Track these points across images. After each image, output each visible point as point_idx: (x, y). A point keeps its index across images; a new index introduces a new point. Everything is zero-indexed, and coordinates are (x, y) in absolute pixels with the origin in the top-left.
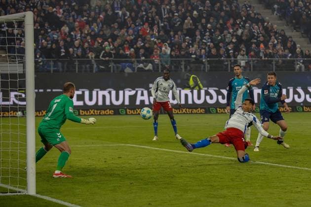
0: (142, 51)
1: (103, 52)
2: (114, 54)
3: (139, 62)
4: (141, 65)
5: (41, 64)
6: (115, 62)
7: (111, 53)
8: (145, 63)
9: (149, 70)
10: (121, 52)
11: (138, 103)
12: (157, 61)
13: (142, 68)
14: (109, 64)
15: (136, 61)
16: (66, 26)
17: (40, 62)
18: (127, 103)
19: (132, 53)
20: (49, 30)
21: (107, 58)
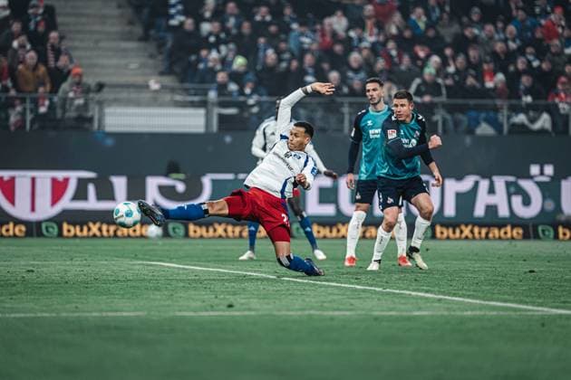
0: (526, 81)
1: (418, 81)
2: (447, 87)
3: (516, 109)
4: (521, 118)
5: (255, 110)
6: (451, 109)
7: (438, 85)
8: (531, 114)
9: (542, 131)
10: (470, 81)
11: (479, 211)
12: (563, 107)
13: (523, 125)
14: (433, 114)
15: (505, 107)
16: (339, 13)
17: (253, 106)
18: (450, 211)
19: (499, 85)
20: (295, 26)
21: (427, 99)
